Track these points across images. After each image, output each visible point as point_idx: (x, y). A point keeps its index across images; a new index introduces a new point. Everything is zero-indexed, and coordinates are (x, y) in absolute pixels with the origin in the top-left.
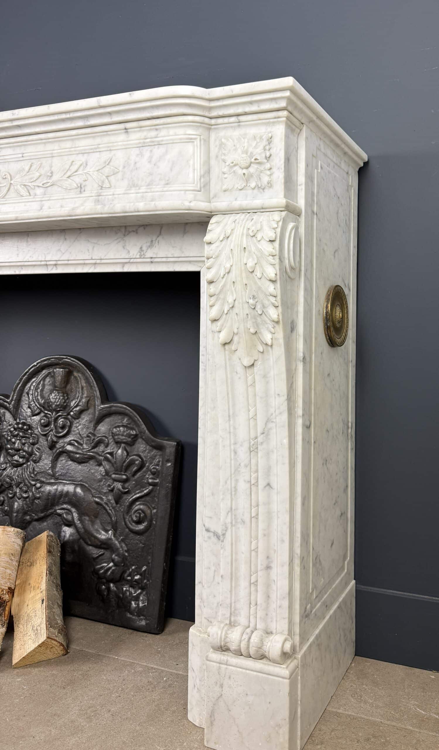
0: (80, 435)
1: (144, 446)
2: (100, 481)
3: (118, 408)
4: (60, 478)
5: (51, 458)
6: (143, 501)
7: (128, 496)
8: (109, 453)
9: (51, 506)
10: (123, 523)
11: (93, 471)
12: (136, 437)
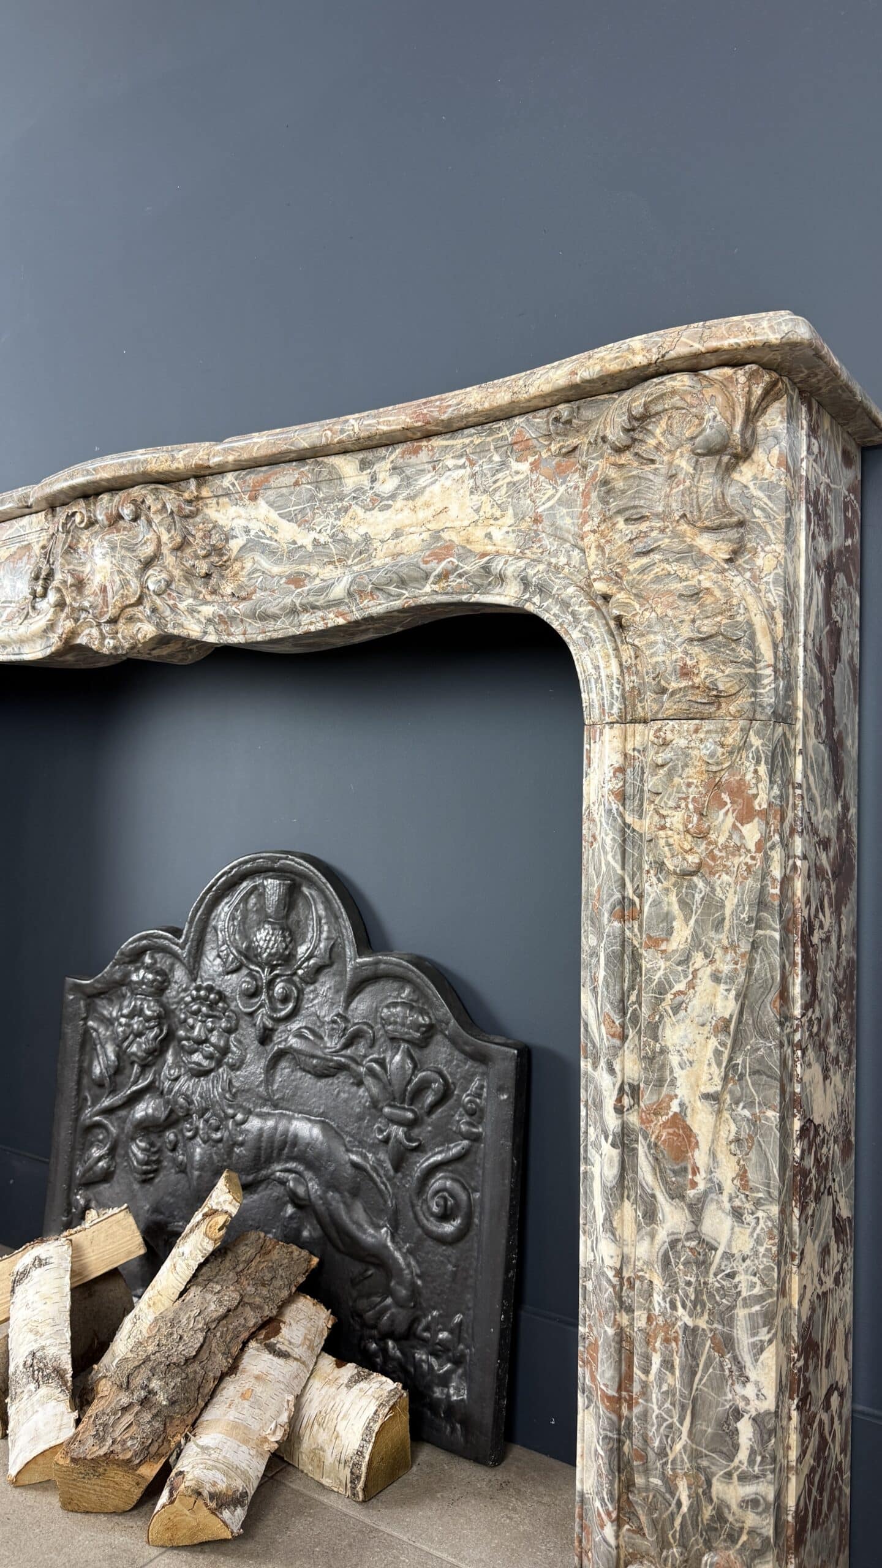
0: (318, 1017)
1: (448, 1051)
2: (360, 1118)
3: (390, 967)
4: (281, 1105)
5: (263, 1063)
6: (451, 1172)
7: (418, 1156)
8: (375, 1061)
9: (265, 1162)
10: (411, 1214)
11: (346, 1095)
12: (429, 1032)
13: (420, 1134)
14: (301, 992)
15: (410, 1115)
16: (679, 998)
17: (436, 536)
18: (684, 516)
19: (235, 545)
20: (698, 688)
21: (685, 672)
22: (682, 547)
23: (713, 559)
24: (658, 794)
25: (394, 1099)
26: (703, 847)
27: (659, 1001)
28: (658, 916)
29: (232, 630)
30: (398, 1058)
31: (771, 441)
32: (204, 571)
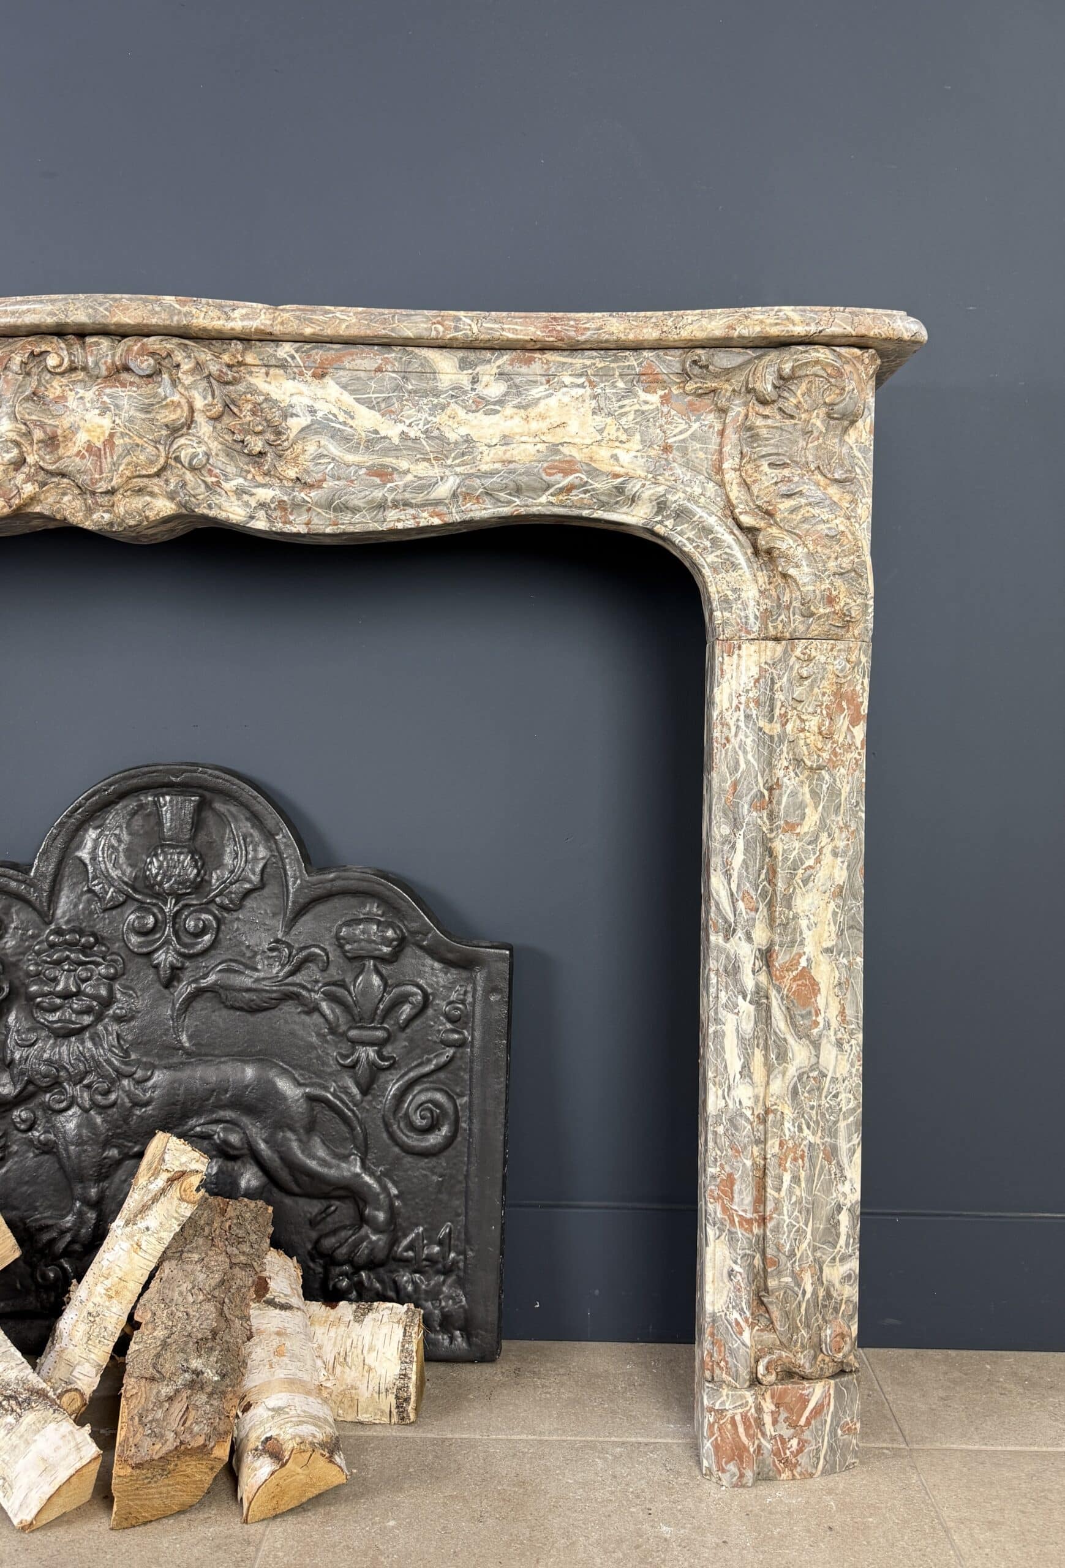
1: (426, 963)
2: (314, 1048)
3: (352, 883)
7: (393, 1074)
12: (401, 944)
13: (394, 1051)
14: (221, 921)
15: (380, 1034)
17: (554, 449)
18: (818, 467)
19: (295, 425)
20: (838, 614)
21: (830, 601)
23: (841, 507)
24: (801, 702)
25: (361, 1020)
26: (829, 745)
27: (793, 876)
28: (794, 804)
29: (292, 518)
30: (364, 977)
32: (258, 449)
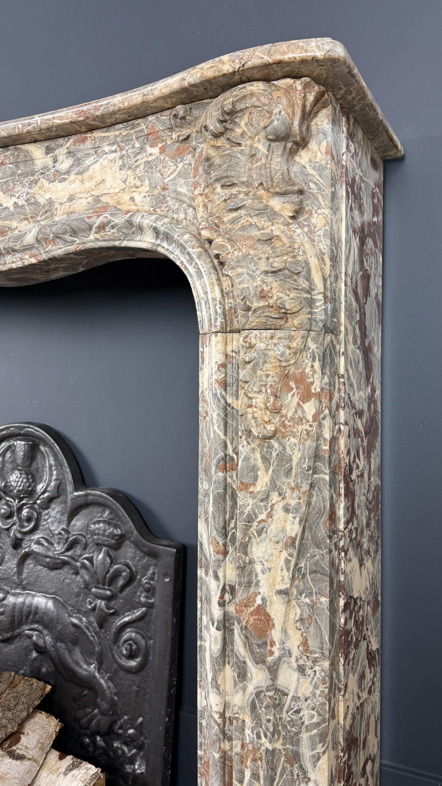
0: (51, 531)
1: (133, 551)
2: (78, 595)
3: (96, 497)
4: (27, 588)
5: (16, 561)
6: (135, 628)
7: (114, 618)
8: (86, 558)
9: (18, 625)
10: (110, 655)
11: (68, 581)
12: (121, 539)
13: (115, 605)
14: (39, 514)
15: (108, 593)
16: (262, 525)
17: (97, 199)
18: (261, 184)
20: (272, 307)
21: (263, 296)
22: (261, 206)
23: (281, 216)
24: (247, 382)
25: (99, 583)
26: (278, 419)
27: (248, 527)
28: (247, 467)
30: (101, 556)
31: (321, 136)
